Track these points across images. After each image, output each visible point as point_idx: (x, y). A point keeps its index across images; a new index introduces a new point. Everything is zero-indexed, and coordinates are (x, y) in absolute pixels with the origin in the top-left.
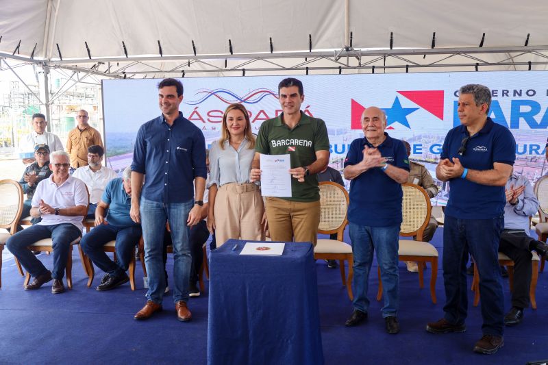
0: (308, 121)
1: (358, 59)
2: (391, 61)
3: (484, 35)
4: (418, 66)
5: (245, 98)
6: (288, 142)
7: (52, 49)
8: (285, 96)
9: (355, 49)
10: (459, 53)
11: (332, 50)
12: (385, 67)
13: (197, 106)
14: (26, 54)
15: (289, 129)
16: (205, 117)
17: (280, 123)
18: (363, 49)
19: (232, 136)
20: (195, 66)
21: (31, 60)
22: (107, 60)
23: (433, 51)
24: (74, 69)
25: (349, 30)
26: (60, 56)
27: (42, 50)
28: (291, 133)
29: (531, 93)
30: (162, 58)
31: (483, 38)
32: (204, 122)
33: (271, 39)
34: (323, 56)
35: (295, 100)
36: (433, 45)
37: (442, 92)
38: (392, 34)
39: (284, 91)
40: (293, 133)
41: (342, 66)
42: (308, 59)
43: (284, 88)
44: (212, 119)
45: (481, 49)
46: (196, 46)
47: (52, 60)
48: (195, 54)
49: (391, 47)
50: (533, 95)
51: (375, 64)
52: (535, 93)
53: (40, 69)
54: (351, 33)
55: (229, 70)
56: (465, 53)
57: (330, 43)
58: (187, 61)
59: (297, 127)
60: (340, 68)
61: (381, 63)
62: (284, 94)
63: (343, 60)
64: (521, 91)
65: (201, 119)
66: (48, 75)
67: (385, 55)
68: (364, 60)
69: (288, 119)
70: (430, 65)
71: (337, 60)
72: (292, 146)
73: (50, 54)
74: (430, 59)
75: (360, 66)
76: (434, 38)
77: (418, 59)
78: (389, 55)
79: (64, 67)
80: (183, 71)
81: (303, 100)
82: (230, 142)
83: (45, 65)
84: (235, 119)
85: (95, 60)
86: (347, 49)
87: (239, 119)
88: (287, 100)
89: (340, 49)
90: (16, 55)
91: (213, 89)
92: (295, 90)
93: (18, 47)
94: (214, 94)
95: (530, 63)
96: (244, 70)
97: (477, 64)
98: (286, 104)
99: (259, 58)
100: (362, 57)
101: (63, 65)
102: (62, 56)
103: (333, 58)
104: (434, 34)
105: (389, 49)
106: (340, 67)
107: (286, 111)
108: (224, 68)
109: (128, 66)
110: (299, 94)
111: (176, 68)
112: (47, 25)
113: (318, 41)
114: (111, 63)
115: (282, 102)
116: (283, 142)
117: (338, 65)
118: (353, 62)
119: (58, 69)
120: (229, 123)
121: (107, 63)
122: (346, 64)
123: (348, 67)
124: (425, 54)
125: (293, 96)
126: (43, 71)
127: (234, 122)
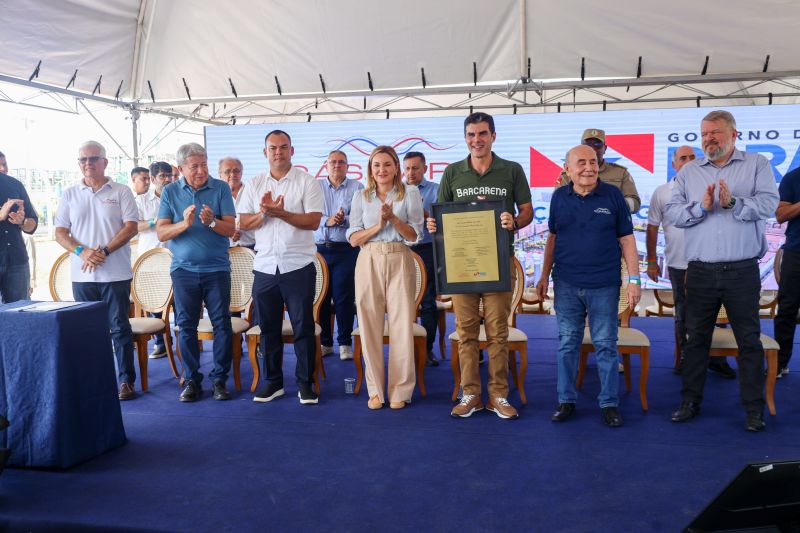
0: (502, 165)
1: (539, 94)
2: (583, 95)
3: (707, 58)
4: (619, 101)
6: (477, 191)
7: (143, 87)
8: (472, 135)
9: (535, 81)
10: (673, 83)
11: (504, 83)
12: (574, 104)
14: (108, 93)
15: (478, 175)
17: (466, 169)
18: (546, 81)
19: (380, 185)
20: (324, 106)
21: (116, 103)
22: (211, 101)
23: (639, 81)
24: (169, 114)
25: (526, 55)
26: (152, 96)
27: (129, 89)
28: (481, 180)
29: (772, 135)
30: (281, 97)
31: (707, 63)
33: (423, 70)
34: (493, 90)
35: (485, 138)
36: (639, 74)
37: (651, 137)
38: (583, 60)
39: (471, 128)
40: (484, 179)
41: (518, 103)
42: (473, 95)
43: (471, 125)
45: (704, 77)
46: (325, 81)
47: (141, 101)
48: (324, 90)
49: (583, 78)
50: (776, 137)
51: (561, 100)
52: (777, 134)
53: (127, 113)
54: (529, 60)
55: (370, 112)
56: (682, 82)
57: (500, 73)
58: (314, 100)
59: (488, 173)
61: (569, 98)
62: (472, 132)
63: (519, 96)
64: (758, 133)
66: (137, 122)
67: (575, 87)
68: (549, 94)
69: (476, 163)
70: (635, 101)
71: (510, 96)
72: (482, 195)
73: (139, 94)
74: (636, 92)
75: (542, 104)
76: (640, 63)
77: (620, 92)
78: (581, 88)
79: (157, 112)
80: (308, 114)
81: (494, 138)
82: (378, 193)
83: (134, 109)
84: (381, 166)
85: (195, 102)
86: (524, 81)
87: (387, 164)
88: (475, 139)
89: (513, 82)
90: (96, 94)
91: (348, 137)
92: (484, 126)
93: (98, 84)
94: (349, 142)
95: (770, 96)
96: (388, 111)
97: (699, 98)
98: (473, 144)
99: (407, 94)
100: (545, 91)
101: (155, 108)
102: (155, 96)
103: (506, 93)
104: (640, 59)
105: (580, 79)
106: (515, 106)
107: (474, 153)
108: (362, 109)
109: (238, 108)
110: (489, 132)
111: (300, 110)
113: (485, 71)
114: (217, 104)
115: (469, 141)
116: (470, 191)
117: (511, 102)
118: (532, 97)
119: (149, 114)
120: (374, 170)
121: (211, 104)
122: (522, 100)
123: (526, 105)
124: (628, 85)
125: (482, 133)
126: (131, 115)
127: (381, 169)
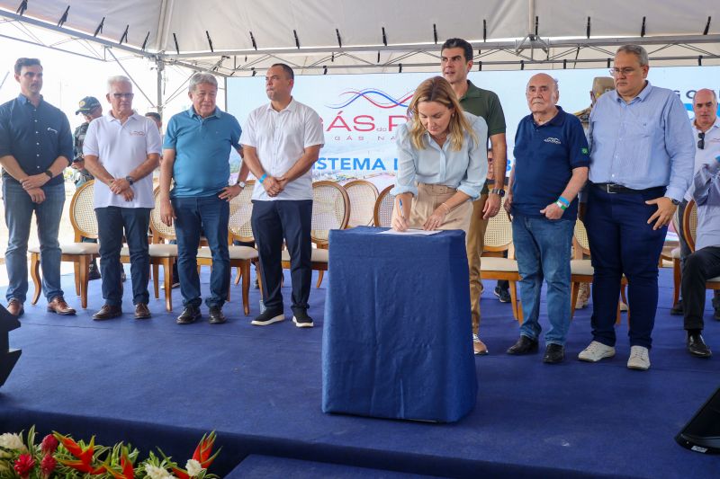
1: (546, 51)
2: (586, 53)
3: (710, 18)
5: (401, 101)
7: (168, 39)
8: (446, 59)
9: (542, 38)
10: (676, 43)
11: (513, 40)
12: (576, 61)
13: (341, 109)
14: (135, 44)
16: (351, 124)
18: (552, 39)
20: (340, 60)
21: (143, 53)
22: (232, 53)
24: (194, 67)
25: (534, 13)
26: (177, 48)
27: (156, 40)
30: (299, 51)
31: (709, 23)
32: (349, 130)
33: (435, 26)
34: (501, 47)
36: (643, 33)
38: (589, 19)
39: (446, 52)
41: (525, 60)
42: (482, 51)
43: (445, 50)
44: (359, 126)
45: (706, 37)
46: (341, 36)
47: (167, 53)
48: (340, 45)
49: (588, 36)
51: (567, 57)
53: (153, 64)
54: (537, 18)
55: (383, 66)
56: (686, 42)
57: (510, 30)
58: (331, 54)
60: (522, 62)
61: (572, 57)
62: (445, 56)
63: (527, 53)
65: (346, 126)
66: (162, 72)
67: (579, 45)
68: (554, 52)
73: (165, 46)
75: (548, 61)
76: (644, 24)
78: (586, 46)
79: (182, 64)
80: (324, 67)
83: (160, 60)
85: (217, 54)
86: (532, 39)
89: (521, 39)
90: (123, 44)
91: (361, 89)
92: (459, 51)
93: (125, 34)
94: (362, 95)
96: (400, 65)
97: (701, 57)
98: (446, 70)
99: (420, 49)
100: (551, 49)
101: (180, 60)
102: (180, 48)
103: (514, 50)
104: (644, 19)
105: (586, 38)
108: (376, 63)
109: (258, 61)
110: (463, 58)
111: (317, 63)
112: (163, 10)
113: (494, 28)
114: (238, 56)
117: (519, 59)
118: (539, 54)
119: (174, 66)
121: (232, 57)
122: (530, 57)
123: (533, 61)
125: (455, 58)
126: (156, 66)
